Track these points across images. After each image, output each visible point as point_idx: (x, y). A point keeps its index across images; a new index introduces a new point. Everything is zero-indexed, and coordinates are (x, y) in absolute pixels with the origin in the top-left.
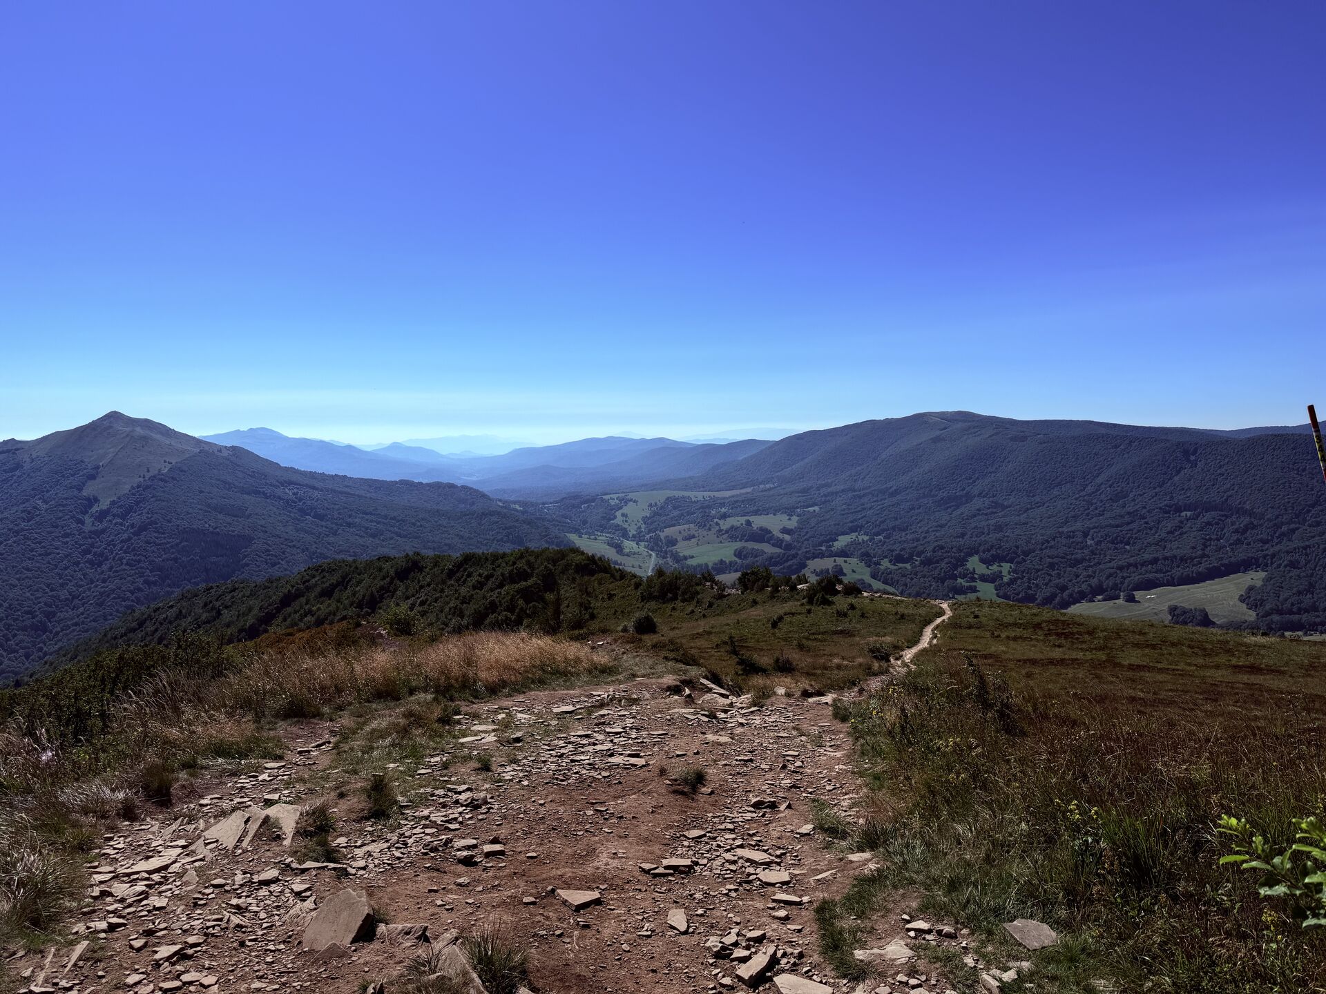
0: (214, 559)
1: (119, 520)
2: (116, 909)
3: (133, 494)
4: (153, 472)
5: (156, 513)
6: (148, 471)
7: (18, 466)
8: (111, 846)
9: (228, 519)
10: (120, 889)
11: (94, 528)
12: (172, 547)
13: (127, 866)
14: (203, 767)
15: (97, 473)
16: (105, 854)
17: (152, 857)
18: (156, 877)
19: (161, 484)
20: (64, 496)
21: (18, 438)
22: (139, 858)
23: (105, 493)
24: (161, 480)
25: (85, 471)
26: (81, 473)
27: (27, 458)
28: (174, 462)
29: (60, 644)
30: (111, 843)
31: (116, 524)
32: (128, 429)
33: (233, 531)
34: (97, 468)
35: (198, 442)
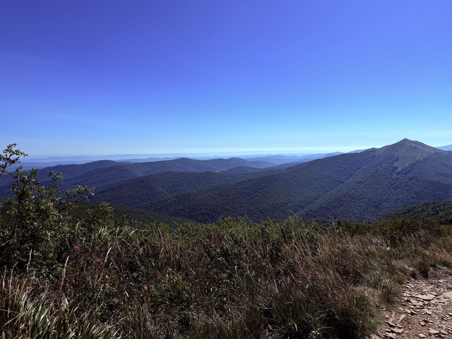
0: (437, 192)
1: (404, 175)
2: (413, 308)
3: (410, 167)
4: (417, 159)
5: (417, 174)
6: (415, 159)
7: (375, 156)
8: (409, 285)
9: (444, 178)
10: (414, 301)
11: (395, 177)
12: (422, 186)
13: (415, 294)
14: (438, 268)
15: (398, 159)
16: (407, 287)
17: (424, 295)
18: (426, 302)
19: (420, 164)
20: (387, 166)
21: (375, 147)
22: (419, 293)
23: (400, 166)
24: (420, 162)
25: (394, 159)
26: (393, 159)
27: (377, 154)
28: (425, 156)
29: (382, 213)
30: (409, 284)
31: (403, 176)
32: (410, 144)
33: (446, 183)
34: (398, 157)
35: (435, 149)
